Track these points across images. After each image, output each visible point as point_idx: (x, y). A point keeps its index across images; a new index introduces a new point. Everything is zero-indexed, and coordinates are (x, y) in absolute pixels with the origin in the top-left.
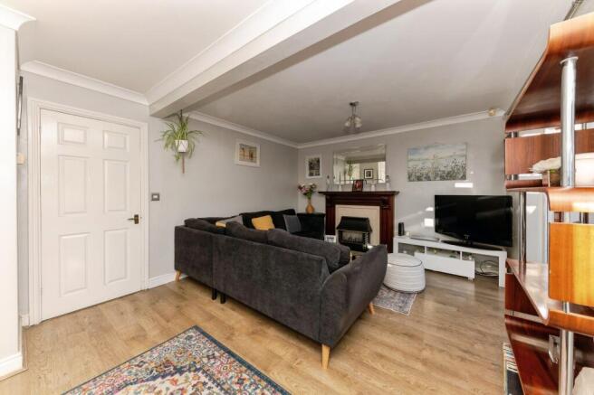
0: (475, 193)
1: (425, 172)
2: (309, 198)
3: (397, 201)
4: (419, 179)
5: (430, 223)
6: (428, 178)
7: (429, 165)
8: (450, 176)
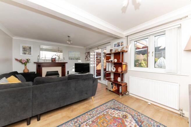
0: (81, 63)
1: (73, 57)
2: (26, 65)
3: (66, 65)
4: (71, 59)
5: (74, 70)
6: (73, 59)
7: (74, 56)
8: (78, 59)
